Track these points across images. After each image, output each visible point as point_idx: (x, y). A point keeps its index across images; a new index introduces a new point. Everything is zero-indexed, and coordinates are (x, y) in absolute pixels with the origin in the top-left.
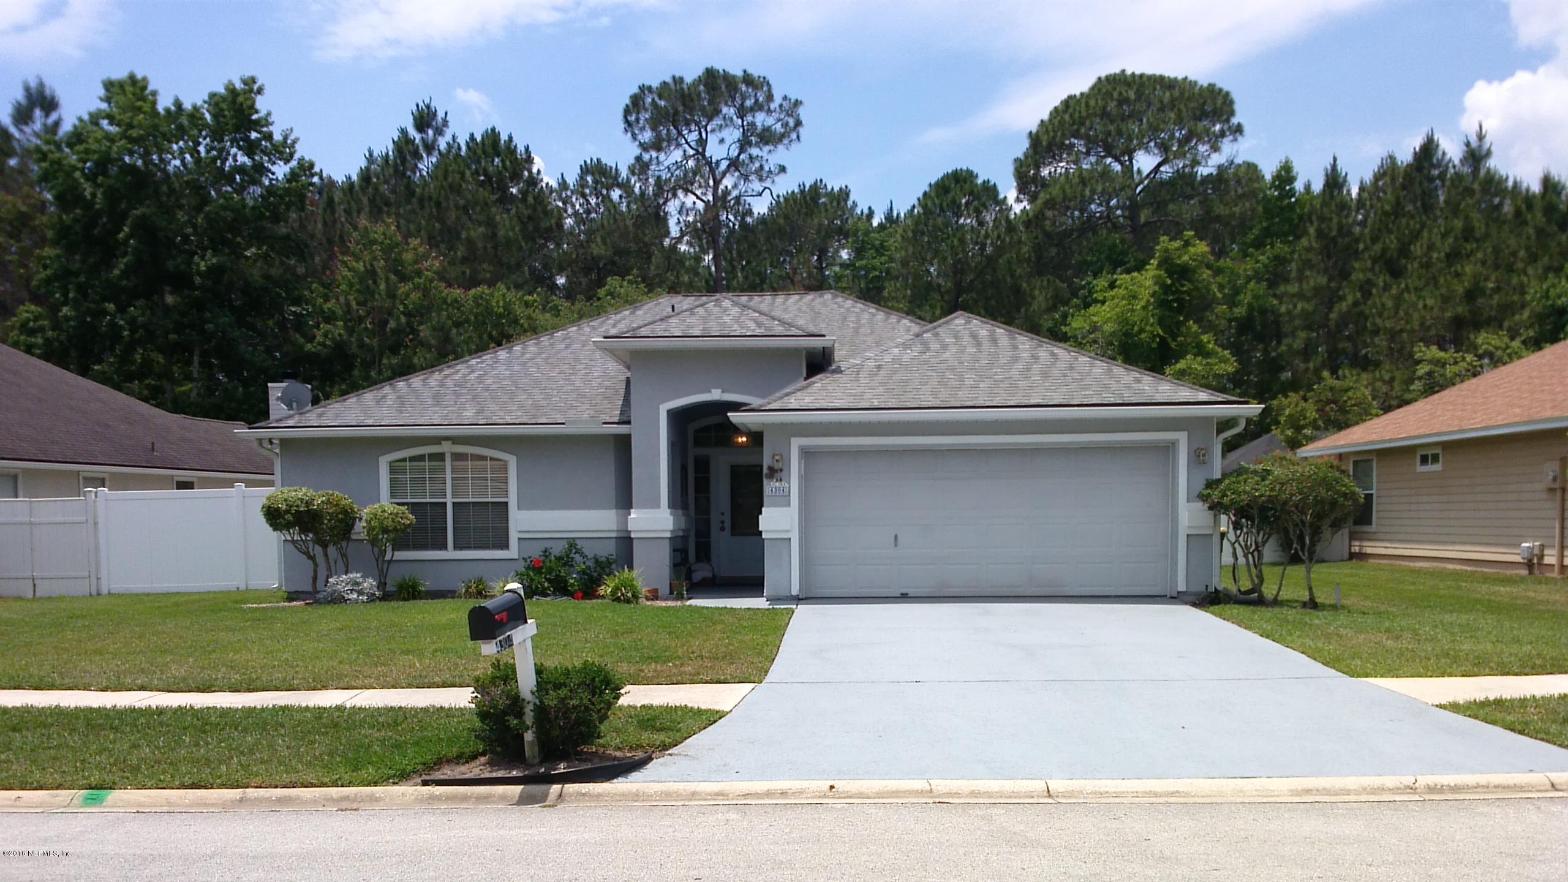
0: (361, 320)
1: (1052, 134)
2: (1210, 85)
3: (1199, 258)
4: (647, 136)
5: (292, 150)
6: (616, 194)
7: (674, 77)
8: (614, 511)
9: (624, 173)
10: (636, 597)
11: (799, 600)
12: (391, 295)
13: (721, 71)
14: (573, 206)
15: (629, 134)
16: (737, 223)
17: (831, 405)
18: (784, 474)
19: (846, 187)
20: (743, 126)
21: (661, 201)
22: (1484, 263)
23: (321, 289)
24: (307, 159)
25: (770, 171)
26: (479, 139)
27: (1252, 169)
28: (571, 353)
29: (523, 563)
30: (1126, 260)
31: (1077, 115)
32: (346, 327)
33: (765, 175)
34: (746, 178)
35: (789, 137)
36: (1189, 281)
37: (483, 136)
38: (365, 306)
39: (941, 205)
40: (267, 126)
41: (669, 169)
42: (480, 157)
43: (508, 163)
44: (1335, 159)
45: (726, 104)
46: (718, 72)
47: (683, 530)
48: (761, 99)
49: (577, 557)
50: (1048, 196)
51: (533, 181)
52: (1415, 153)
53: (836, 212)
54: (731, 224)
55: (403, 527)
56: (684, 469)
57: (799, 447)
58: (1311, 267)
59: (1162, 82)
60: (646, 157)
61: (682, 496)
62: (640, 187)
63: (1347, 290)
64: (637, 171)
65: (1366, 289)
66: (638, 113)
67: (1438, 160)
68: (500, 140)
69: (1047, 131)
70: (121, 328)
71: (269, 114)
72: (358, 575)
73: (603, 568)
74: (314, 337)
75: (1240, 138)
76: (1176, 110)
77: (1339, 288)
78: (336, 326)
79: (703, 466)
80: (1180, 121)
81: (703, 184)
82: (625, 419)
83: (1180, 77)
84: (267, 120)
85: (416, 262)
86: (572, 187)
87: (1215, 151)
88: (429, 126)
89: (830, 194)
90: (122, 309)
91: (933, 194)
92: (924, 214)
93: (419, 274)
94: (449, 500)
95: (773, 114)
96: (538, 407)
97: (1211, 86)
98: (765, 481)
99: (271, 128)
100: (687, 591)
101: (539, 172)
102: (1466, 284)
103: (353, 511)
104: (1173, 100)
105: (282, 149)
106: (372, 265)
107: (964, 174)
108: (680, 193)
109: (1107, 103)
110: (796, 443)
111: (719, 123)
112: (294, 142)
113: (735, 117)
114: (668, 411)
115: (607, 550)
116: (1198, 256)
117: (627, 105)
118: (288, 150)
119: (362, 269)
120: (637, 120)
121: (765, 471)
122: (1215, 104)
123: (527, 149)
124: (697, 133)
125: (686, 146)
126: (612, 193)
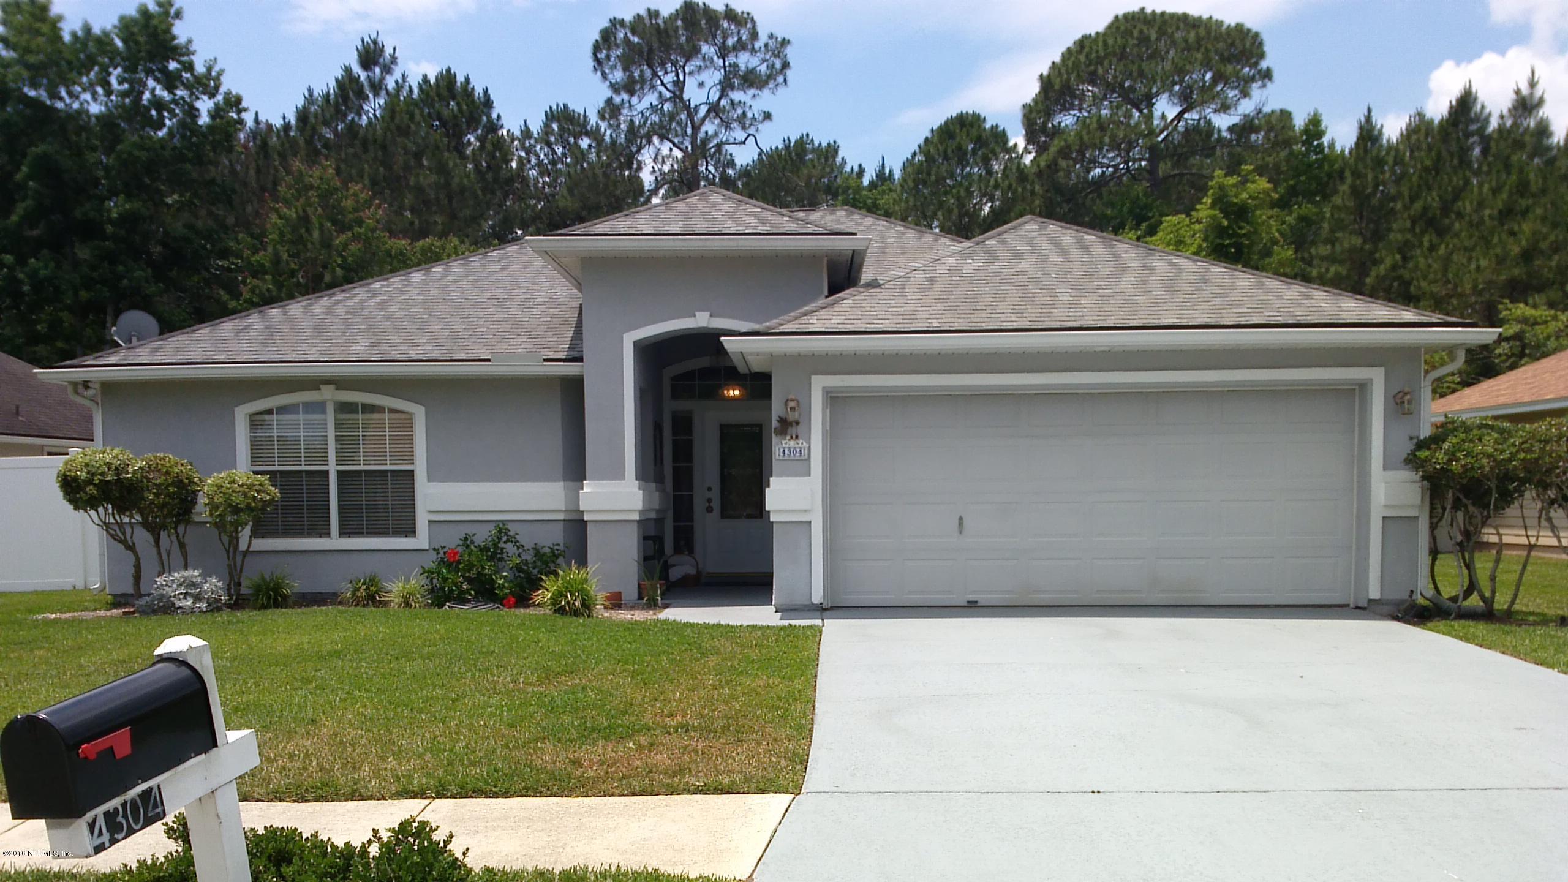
0: (293, 273)
1: (1065, 76)
2: (1238, 24)
3: (1261, 196)
4: (618, 75)
5: (217, 83)
6: (584, 143)
7: (649, 10)
8: (562, 484)
9: (593, 119)
10: (587, 606)
11: (823, 610)
12: (326, 244)
13: (701, 4)
14: (538, 156)
15: (599, 73)
16: (717, 175)
17: (870, 328)
18: (801, 429)
19: (835, 142)
20: (724, 67)
21: (634, 149)
22: (1544, 219)
23: (249, 239)
24: (234, 93)
25: (754, 118)
26: (433, 81)
27: (1285, 115)
28: (509, 275)
29: (433, 556)
30: (1150, 215)
31: (1094, 55)
32: (275, 282)
33: (748, 122)
34: (728, 127)
35: (775, 80)
36: (1248, 223)
37: (437, 78)
38: (299, 258)
39: (945, 152)
40: (188, 55)
41: (643, 114)
42: (433, 100)
43: (465, 107)
44: (1369, 110)
45: (706, 42)
46: (698, 4)
47: (657, 511)
48: (744, 38)
49: (510, 548)
50: (1063, 143)
51: (493, 127)
52: (1451, 107)
53: (824, 168)
54: (711, 176)
55: (260, 505)
56: (658, 428)
57: (824, 388)
58: (1343, 228)
59: (1184, 21)
60: (617, 100)
61: (655, 464)
62: (611, 135)
63: (1384, 252)
64: (607, 116)
65: (1405, 250)
66: (609, 49)
67: (1475, 113)
68: (456, 82)
69: (1060, 73)
70: (21, 282)
71: (190, 41)
72: (196, 573)
73: (546, 563)
74: (241, 294)
75: (1269, 84)
76: (1203, 50)
77: (1376, 250)
78: (265, 281)
79: (683, 425)
80: (1207, 65)
81: (679, 132)
82: (576, 354)
83: (1205, 16)
84: (188, 49)
85: (356, 210)
86: (536, 135)
87: (1245, 97)
88: (376, 63)
89: (818, 150)
90: (21, 261)
91: (936, 140)
92: (926, 161)
93: (360, 222)
94: (333, 468)
95: (758, 54)
96: (455, 339)
97: (1239, 28)
98: (775, 439)
99: (192, 57)
100: (663, 595)
101: (499, 117)
102: (1524, 243)
103: (191, 482)
104: (1199, 40)
105: (204, 81)
106: (304, 211)
107: (970, 118)
108: (656, 140)
109: (1127, 41)
110: (819, 384)
111: (698, 64)
112: (220, 74)
113: (715, 58)
114: (635, 343)
115: (553, 538)
116: (1259, 193)
117: (597, 41)
118: (212, 83)
119: (294, 215)
120: (608, 57)
121: (775, 424)
122: (1244, 45)
123: (486, 91)
124: (674, 74)
125: (662, 88)
126: (580, 141)
